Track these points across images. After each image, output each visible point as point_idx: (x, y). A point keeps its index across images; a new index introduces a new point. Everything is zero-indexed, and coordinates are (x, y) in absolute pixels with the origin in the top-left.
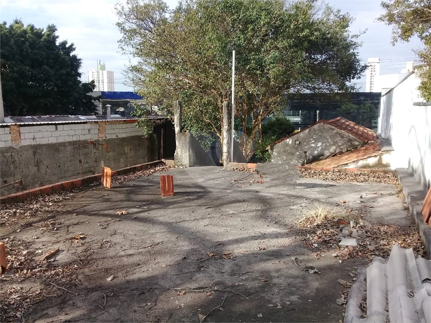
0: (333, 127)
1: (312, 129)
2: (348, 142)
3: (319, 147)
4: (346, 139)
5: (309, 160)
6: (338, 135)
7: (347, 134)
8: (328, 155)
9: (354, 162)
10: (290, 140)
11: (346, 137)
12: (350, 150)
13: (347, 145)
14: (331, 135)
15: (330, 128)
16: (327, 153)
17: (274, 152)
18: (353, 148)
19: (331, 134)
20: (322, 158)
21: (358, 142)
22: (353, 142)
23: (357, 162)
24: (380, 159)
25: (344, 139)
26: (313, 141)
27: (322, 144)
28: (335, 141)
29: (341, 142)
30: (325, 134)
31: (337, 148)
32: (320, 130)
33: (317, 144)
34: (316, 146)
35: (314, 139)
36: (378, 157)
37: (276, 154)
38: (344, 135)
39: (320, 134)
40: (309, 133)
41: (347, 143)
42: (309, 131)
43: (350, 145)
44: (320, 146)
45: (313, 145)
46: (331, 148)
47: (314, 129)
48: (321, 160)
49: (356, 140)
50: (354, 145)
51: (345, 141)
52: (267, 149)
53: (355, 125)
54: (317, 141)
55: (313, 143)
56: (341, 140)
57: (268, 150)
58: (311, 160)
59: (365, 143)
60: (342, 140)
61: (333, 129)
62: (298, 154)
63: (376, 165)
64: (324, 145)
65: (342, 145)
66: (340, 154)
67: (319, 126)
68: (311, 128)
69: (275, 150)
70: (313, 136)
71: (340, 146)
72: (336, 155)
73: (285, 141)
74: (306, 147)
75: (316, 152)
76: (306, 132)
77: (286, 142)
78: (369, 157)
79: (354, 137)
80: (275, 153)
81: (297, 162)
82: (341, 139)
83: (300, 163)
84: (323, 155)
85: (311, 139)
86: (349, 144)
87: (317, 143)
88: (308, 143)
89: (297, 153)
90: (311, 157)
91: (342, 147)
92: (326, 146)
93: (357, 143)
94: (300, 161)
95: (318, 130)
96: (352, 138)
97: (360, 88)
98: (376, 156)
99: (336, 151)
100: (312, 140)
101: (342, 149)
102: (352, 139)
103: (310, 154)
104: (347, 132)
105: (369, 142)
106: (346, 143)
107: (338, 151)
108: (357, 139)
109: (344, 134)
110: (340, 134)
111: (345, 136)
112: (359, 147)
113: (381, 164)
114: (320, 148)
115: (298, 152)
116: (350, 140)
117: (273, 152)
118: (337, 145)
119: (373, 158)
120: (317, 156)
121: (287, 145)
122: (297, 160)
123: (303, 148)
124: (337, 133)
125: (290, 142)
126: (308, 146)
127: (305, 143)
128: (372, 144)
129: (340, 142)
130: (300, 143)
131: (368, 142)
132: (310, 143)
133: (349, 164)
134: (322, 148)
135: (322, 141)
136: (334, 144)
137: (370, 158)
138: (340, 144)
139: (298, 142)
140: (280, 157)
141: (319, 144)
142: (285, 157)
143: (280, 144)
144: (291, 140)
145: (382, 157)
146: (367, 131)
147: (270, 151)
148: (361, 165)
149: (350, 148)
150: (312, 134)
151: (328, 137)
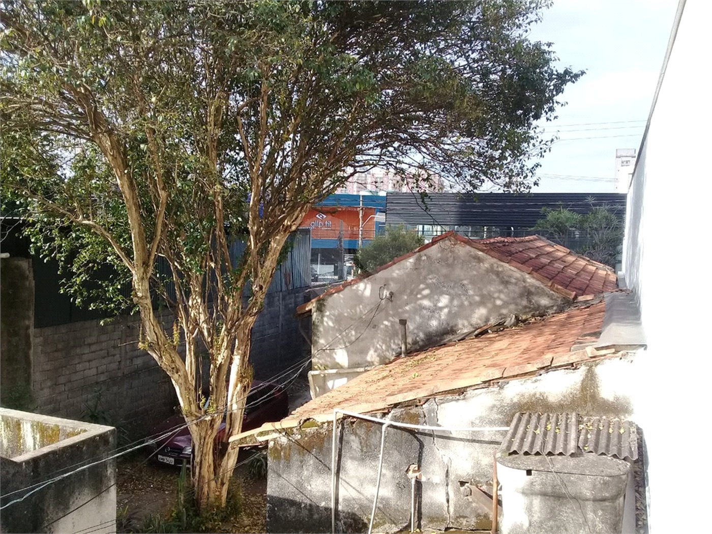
0: (480, 253)
1: (424, 258)
2: (521, 296)
3: (441, 309)
4: (517, 289)
5: (415, 343)
6: (494, 277)
7: (518, 274)
8: (465, 331)
9: (487, 383)
10: (365, 288)
11: (516, 284)
12: (524, 321)
13: (517, 304)
14: (475, 275)
15: (471, 256)
16: (464, 327)
17: (325, 319)
18: (533, 316)
19: (475, 273)
20: (450, 341)
21: (550, 297)
22: (535, 299)
23: (501, 388)
24: (590, 379)
25: (511, 287)
26: (426, 292)
27: (452, 300)
28: (485, 292)
29: (502, 296)
30: (458, 272)
31: (490, 312)
32: (443, 260)
33: (438, 301)
34: (435, 306)
35: (428, 286)
36: (583, 370)
37: (331, 324)
38: (510, 277)
39: (444, 271)
40: (416, 267)
41: (519, 301)
42: (415, 264)
43: (525, 307)
44: (446, 306)
45: (426, 303)
46: (473, 311)
47: (428, 257)
48: (445, 345)
49: (543, 291)
50: (539, 306)
51: (512, 295)
52: (307, 309)
53: (569, 253)
54: (436, 290)
55: (424, 297)
56: (500, 292)
57: (310, 310)
58: (421, 343)
59: (569, 303)
60: (506, 290)
61: (479, 260)
62: (386, 326)
63: (573, 401)
64: (455, 303)
65: (506, 304)
66: (497, 332)
67: (443, 250)
68: (422, 253)
69: (328, 313)
70: (425, 278)
71: (500, 307)
72: (485, 332)
73: (354, 287)
74: (407, 308)
75: (434, 323)
76: (408, 263)
77: (357, 290)
78: (547, 369)
79: (538, 283)
80: (328, 322)
81: (384, 347)
82: (501, 287)
83: (393, 350)
84: (451, 331)
85: (422, 286)
86: (525, 302)
87: (436, 297)
88: (414, 294)
89: (386, 323)
90: (422, 335)
91: (504, 311)
92: (461, 306)
93: (544, 301)
94: (393, 346)
95: (440, 260)
96: (533, 286)
97: (552, 140)
98: (572, 366)
99: (487, 320)
100: (423, 289)
101: (504, 317)
102: (533, 290)
103: (418, 328)
104: (519, 269)
105: (581, 298)
106: (514, 299)
107: (493, 321)
108: (547, 289)
109: (511, 272)
110: (498, 274)
111: (513, 281)
112: (550, 312)
113: (594, 397)
114: (446, 310)
115: (388, 321)
116: (528, 293)
117: (323, 317)
118: (490, 305)
119: (561, 372)
120: (437, 332)
121: (359, 299)
122: (384, 342)
123: (400, 310)
124: (491, 270)
125: (368, 293)
126: (412, 305)
127: (406, 297)
128: (588, 305)
129: (499, 298)
130: (392, 294)
131: (576, 297)
132: (419, 296)
133: (470, 392)
134: (450, 312)
135: (452, 292)
136: (482, 303)
137: (551, 373)
138: (499, 302)
139: (386, 293)
140: (341, 332)
141: (444, 301)
142: (353, 333)
143: (341, 295)
144: (369, 287)
145: (598, 370)
146: (594, 268)
147: (315, 315)
148: (515, 400)
149: (525, 313)
150: (424, 273)
151: (465, 282)
